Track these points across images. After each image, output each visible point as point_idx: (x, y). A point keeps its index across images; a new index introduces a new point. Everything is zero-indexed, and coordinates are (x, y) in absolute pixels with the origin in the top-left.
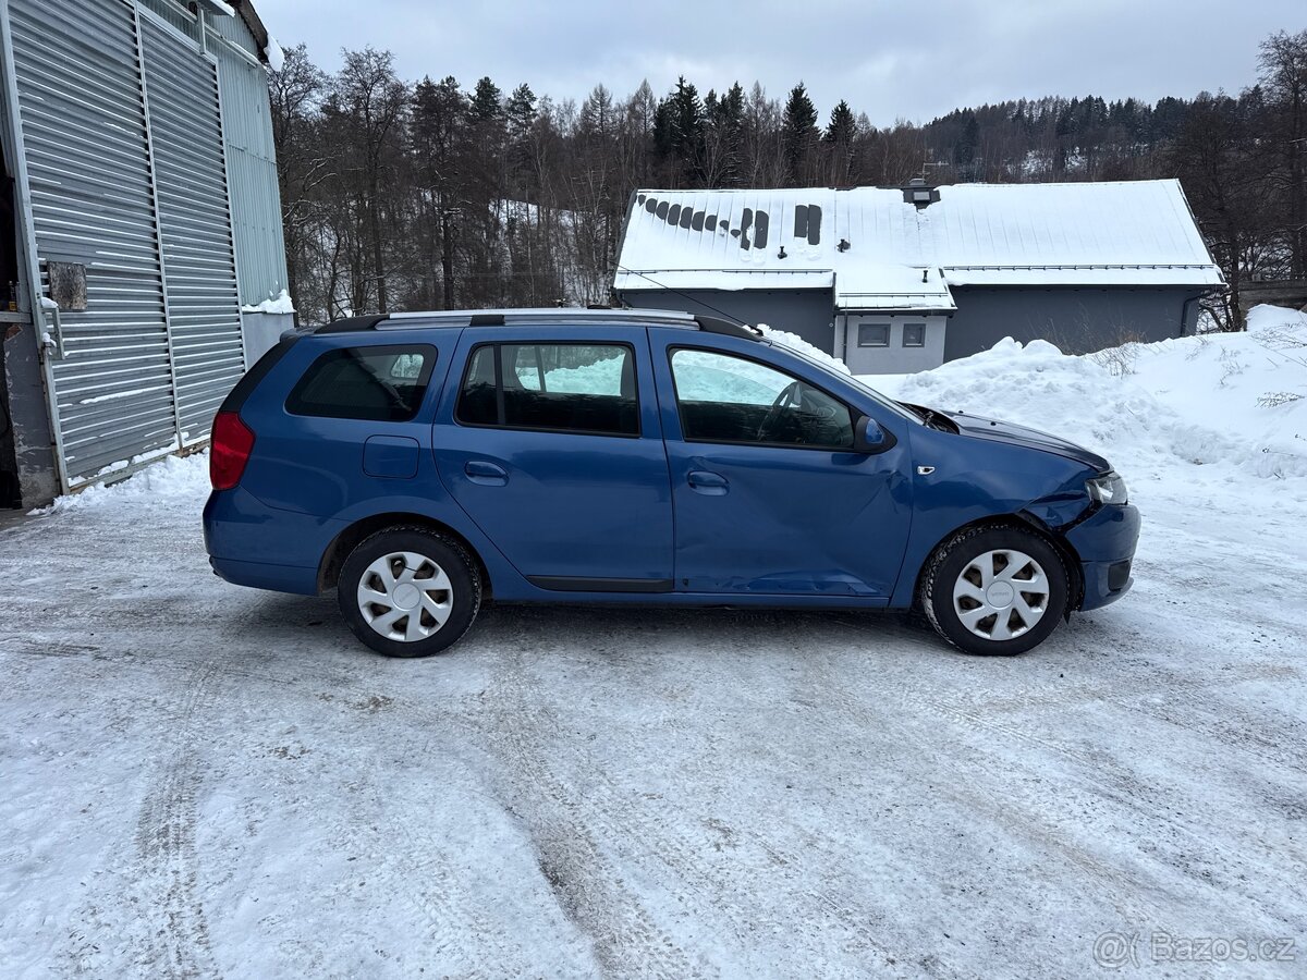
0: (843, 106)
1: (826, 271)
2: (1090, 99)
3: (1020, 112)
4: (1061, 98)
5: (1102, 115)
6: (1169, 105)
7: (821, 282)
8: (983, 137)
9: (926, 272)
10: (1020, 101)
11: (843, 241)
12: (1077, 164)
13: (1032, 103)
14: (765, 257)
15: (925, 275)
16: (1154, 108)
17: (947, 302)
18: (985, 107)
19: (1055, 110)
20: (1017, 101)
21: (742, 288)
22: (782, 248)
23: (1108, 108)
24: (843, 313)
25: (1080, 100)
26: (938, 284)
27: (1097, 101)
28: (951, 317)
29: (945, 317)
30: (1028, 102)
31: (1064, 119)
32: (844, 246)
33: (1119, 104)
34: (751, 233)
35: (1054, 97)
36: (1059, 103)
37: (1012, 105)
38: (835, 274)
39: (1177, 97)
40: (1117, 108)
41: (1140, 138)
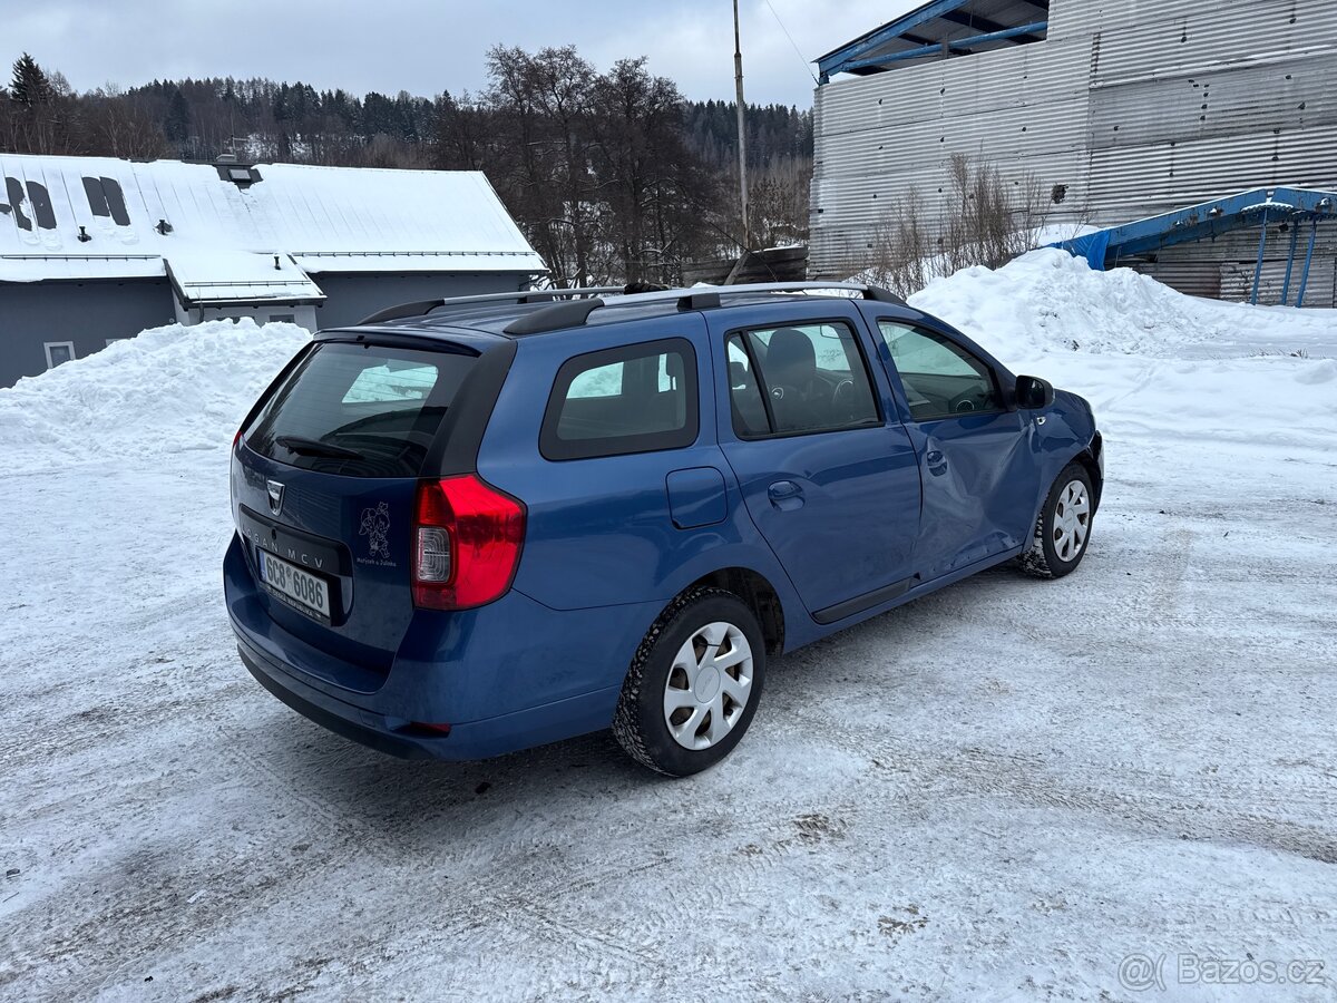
0: (28, 60)
1: (153, 257)
2: (299, 85)
3: (229, 90)
4: (270, 81)
5: (316, 104)
6: (374, 99)
7: (153, 269)
8: (195, 113)
9: (277, 259)
10: (227, 80)
11: (162, 221)
12: (302, 151)
13: (240, 82)
14: (61, 238)
15: (277, 262)
16: (363, 102)
17: (313, 291)
18: (189, 81)
19: (266, 91)
20: (224, 79)
21: (40, 278)
22: (83, 229)
23: (320, 97)
24: (197, 306)
25: (290, 85)
26: (293, 272)
27: (306, 89)
28: (320, 306)
29: (313, 307)
30: (236, 81)
31: (280, 105)
32: (164, 228)
33: (330, 94)
34: (27, 208)
35: (263, 80)
36: (269, 86)
37: (218, 82)
38: (165, 261)
39: (382, 94)
40: (328, 98)
41: (356, 130)
